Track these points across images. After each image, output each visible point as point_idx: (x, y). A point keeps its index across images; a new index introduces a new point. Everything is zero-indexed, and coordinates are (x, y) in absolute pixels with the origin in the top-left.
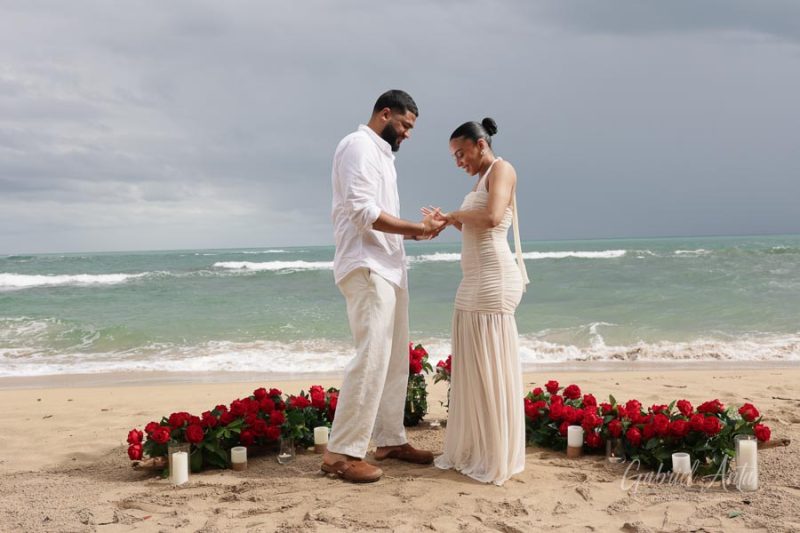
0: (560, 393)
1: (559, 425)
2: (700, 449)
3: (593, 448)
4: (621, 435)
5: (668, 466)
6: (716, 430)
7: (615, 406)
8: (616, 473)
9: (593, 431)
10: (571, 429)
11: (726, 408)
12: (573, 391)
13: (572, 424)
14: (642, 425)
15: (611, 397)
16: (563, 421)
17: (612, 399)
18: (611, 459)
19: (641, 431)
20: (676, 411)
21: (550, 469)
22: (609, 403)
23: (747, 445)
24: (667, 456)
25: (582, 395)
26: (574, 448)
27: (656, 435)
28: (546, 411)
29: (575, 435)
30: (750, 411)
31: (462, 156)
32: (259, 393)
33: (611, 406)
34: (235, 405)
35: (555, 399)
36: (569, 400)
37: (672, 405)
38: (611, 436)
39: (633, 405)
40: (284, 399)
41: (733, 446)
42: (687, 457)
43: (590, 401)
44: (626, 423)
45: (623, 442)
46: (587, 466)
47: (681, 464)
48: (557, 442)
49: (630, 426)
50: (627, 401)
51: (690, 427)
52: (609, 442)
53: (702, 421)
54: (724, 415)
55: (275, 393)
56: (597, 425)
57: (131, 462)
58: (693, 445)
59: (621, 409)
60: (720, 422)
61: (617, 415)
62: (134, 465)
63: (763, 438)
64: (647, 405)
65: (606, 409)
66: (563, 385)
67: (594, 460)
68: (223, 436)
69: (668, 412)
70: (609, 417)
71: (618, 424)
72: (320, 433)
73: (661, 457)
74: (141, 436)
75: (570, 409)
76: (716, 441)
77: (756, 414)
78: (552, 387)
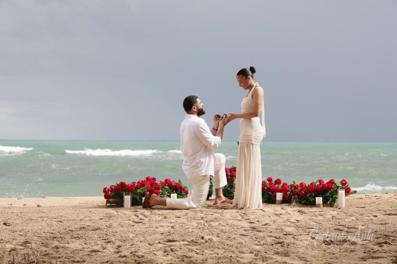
0: (273, 182)
1: (273, 193)
2: (326, 195)
3: (286, 201)
4: (297, 194)
5: (315, 201)
6: (331, 188)
7: (295, 185)
8: (294, 206)
9: (287, 194)
10: (278, 194)
11: (335, 182)
12: (278, 182)
13: (278, 192)
14: (306, 189)
16: (274, 191)
17: (294, 182)
18: (294, 203)
19: (305, 191)
20: (318, 183)
21: (271, 209)
22: (293, 183)
23: (342, 192)
24: (314, 199)
25: (282, 182)
26: (279, 201)
27: (311, 192)
28: (268, 188)
29: (279, 196)
30: (344, 182)
31: (241, 82)
32: (148, 179)
33: (293, 185)
34: (138, 182)
35: (271, 184)
36: (276, 185)
37: (316, 182)
38: (294, 195)
39: (302, 184)
40: (158, 181)
41: (336, 192)
42: (321, 198)
43: (285, 184)
44: (299, 189)
45: (298, 198)
46: (285, 206)
47: (319, 200)
48: (272, 200)
49: (301, 190)
50: (300, 183)
51: (323, 188)
52: (293, 197)
53: (326, 185)
54: (335, 184)
55: (154, 179)
56: (288, 191)
57: (106, 200)
58: (323, 194)
59: (297, 186)
60: (334, 186)
61: (296, 187)
62: (107, 201)
63: (348, 191)
64: (307, 183)
65: (292, 186)
66: (274, 179)
67: (287, 204)
68: (140, 192)
69: (315, 184)
70: (293, 188)
71: (296, 190)
72: (174, 196)
73: (312, 200)
74: (109, 190)
75: (277, 188)
76: (332, 192)
77: (346, 183)
78: (270, 180)
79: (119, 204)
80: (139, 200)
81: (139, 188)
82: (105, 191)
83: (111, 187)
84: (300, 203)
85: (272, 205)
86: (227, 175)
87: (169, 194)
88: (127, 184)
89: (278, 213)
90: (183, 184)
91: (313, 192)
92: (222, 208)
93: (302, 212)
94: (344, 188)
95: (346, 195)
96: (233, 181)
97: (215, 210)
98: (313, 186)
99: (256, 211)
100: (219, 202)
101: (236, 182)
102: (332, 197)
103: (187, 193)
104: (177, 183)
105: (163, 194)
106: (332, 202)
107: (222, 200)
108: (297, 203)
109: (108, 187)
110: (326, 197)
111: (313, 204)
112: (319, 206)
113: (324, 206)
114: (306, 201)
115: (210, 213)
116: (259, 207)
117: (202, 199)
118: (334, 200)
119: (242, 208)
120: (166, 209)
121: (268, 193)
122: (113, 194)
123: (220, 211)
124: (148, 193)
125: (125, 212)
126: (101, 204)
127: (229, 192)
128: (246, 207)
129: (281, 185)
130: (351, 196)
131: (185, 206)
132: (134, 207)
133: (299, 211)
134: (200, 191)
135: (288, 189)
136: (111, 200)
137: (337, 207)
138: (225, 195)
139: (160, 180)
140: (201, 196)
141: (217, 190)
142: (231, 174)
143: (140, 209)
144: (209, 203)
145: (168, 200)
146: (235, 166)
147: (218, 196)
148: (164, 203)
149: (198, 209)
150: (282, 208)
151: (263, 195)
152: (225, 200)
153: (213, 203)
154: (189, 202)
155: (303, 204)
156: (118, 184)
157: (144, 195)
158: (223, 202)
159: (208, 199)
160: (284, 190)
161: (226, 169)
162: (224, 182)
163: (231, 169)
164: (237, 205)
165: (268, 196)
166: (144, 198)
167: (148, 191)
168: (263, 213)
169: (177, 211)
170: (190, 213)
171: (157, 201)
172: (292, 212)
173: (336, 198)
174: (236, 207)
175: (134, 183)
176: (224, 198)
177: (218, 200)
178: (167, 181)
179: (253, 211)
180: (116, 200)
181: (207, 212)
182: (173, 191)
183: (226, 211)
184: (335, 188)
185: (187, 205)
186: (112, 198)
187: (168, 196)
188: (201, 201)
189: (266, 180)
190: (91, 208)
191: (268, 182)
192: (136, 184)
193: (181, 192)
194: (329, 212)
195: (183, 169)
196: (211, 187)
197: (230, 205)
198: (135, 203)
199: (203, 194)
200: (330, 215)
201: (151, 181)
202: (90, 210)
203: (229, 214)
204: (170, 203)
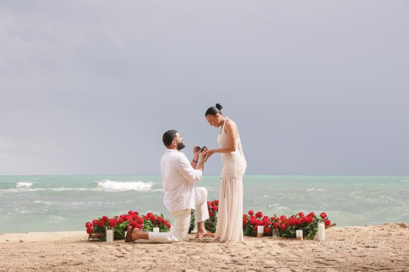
0: (254, 215)
1: (254, 226)
2: (306, 228)
3: (267, 234)
4: (278, 227)
5: (295, 234)
6: (311, 221)
7: (276, 218)
8: (275, 239)
9: (268, 227)
10: (259, 227)
11: (316, 215)
12: (259, 215)
13: (259, 225)
14: (286, 222)
15: (275, 215)
16: (256, 224)
17: (275, 216)
18: (274, 236)
19: (285, 224)
20: (298, 216)
21: (252, 242)
23: (321, 225)
24: (294, 232)
25: (263, 215)
26: (261, 234)
27: (291, 225)
28: (249, 221)
29: (260, 229)
30: (323, 215)
32: (130, 213)
33: (274, 218)
34: (121, 217)
36: (257, 219)
38: (275, 228)
39: (282, 217)
40: (140, 215)
41: (316, 225)
42: (301, 231)
43: (266, 218)
44: (280, 222)
45: (279, 230)
46: (266, 239)
47: (299, 233)
48: (253, 233)
49: (282, 223)
50: (281, 216)
51: (303, 221)
52: (274, 230)
53: (307, 218)
54: (315, 217)
55: (136, 213)
56: (269, 224)
57: (88, 235)
58: (304, 227)
59: (278, 218)
60: (314, 219)
61: (276, 221)
62: (90, 235)
63: (327, 224)
64: (288, 217)
65: (272, 219)
66: (255, 212)
67: (268, 237)
68: (122, 226)
69: (295, 217)
70: (274, 221)
71: (277, 223)
72: (156, 230)
73: (292, 233)
74: (91, 225)
75: (258, 221)
76: (311, 225)
77: (326, 216)
78: (251, 213)
79: (102, 238)
80: (122, 234)
81: (122, 223)
82: (87, 225)
83: (93, 222)
84: (281, 236)
85: (254, 238)
86: (209, 209)
87: (151, 228)
88: (110, 218)
89: (259, 246)
90: (165, 218)
91: (294, 225)
92: (203, 242)
93: (283, 245)
94: (323, 221)
95: (326, 228)
96: (215, 215)
97: (197, 243)
98: (293, 219)
99: (237, 244)
100: (201, 236)
101: (218, 215)
102: (312, 229)
103: (169, 226)
104: (159, 217)
105: (145, 228)
106: (312, 234)
107: (204, 234)
108: (278, 236)
109: (91, 222)
110: (307, 230)
111: (294, 237)
112: (299, 239)
113: (304, 239)
114: (287, 234)
115: (192, 247)
116: (240, 240)
117: (184, 233)
118: (314, 233)
119: (224, 242)
120: (148, 243)
121: (249, 227)
122: (96, 228)
123: (202, 244)
124: (130, 227)
125: (108, 246)
126: (83, 239)
127: (210, 226)
128: (227, 240)
129: (262, 218)
130: (330, 229)
131: (168, 239)
132: (116, 242)
133: (280, 244)
134: (181, 225)
135: (269, 222)
136: (93, 234)
137: (317, 240)
138: (206, 228)
139: (142, 214)
140: (182, 230)
141: (199, 224)
142: (213, 207)
143: (122, 243)
144: (191, 236)
145: (150, 233)
146: (216, 200)
147: (200, 230)
148: (146, 237)
149: (180, 243)
150: (263, 241)
151: (244, 228)
152: (207, 233)
153: (195, 236)
154: (171, 236)
155: (284, 237)
156: (100, 219)
157: (126, 229)
158: (204, 236)
159: (190, 232)
160: (265, 223)
161: (208, 202)
162: (206, 216)
163: (212, 202)
164: (219, 238)
165: (250, 229)
166: (126, 233)
167: (130, 225)
168: (244, 246)
169: (159, 245)
170: (172, 247)
171: (140, 235)
172: (273, 245)
173: (316, 231)
174: (218, 240)
175: (117, 217)
176: (205, 232)
177: (200, 234)
178: (149, 215)
179: (235, 244)
180: (98, 234)
181: (189, 245)
182: (155, 225)
183: (208, 244)
184: (315, 220)
185: (170, 239)
186: (94, 233)
187: (150, 230)
188: (183, 235)
189: (247, 214)
190: (73, 242)
191: (249, 215)
192: (118, 219)
193: (163, 226)
194: (309, 245)
195: (165, 203)
196: (193, 220)
197: (212, 238)
198: (117, 237)
199: (185, 228)
200: (310, 247)
201: (134, 215)
202: (72, 244)
203: (211, 247)
204: (153, 237)
